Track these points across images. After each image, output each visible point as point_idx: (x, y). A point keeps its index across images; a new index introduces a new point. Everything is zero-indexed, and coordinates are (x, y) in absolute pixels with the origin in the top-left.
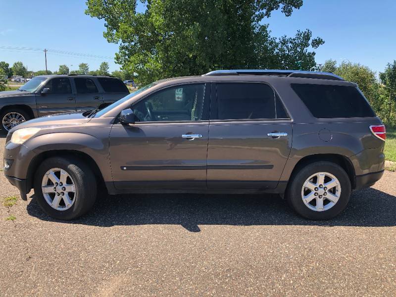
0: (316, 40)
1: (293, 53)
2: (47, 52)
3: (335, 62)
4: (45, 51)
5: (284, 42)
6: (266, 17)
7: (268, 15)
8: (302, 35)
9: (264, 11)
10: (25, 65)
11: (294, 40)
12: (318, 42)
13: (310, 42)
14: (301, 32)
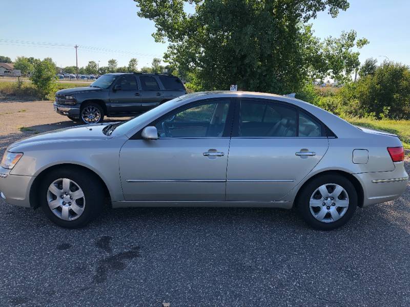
0: (361, 40)
1: (338, 53)
2: (78, 48)
3: (375, 61)
4: (76, 47)
5: (329, 43)
6: (312, 18)
7: (314, 16)
8: (347, 36)
9: (311, 13)
10: (54, 61)
11: (339, 40)
12: (363, 43)
13: (355, 42)
14: (345, 32)
